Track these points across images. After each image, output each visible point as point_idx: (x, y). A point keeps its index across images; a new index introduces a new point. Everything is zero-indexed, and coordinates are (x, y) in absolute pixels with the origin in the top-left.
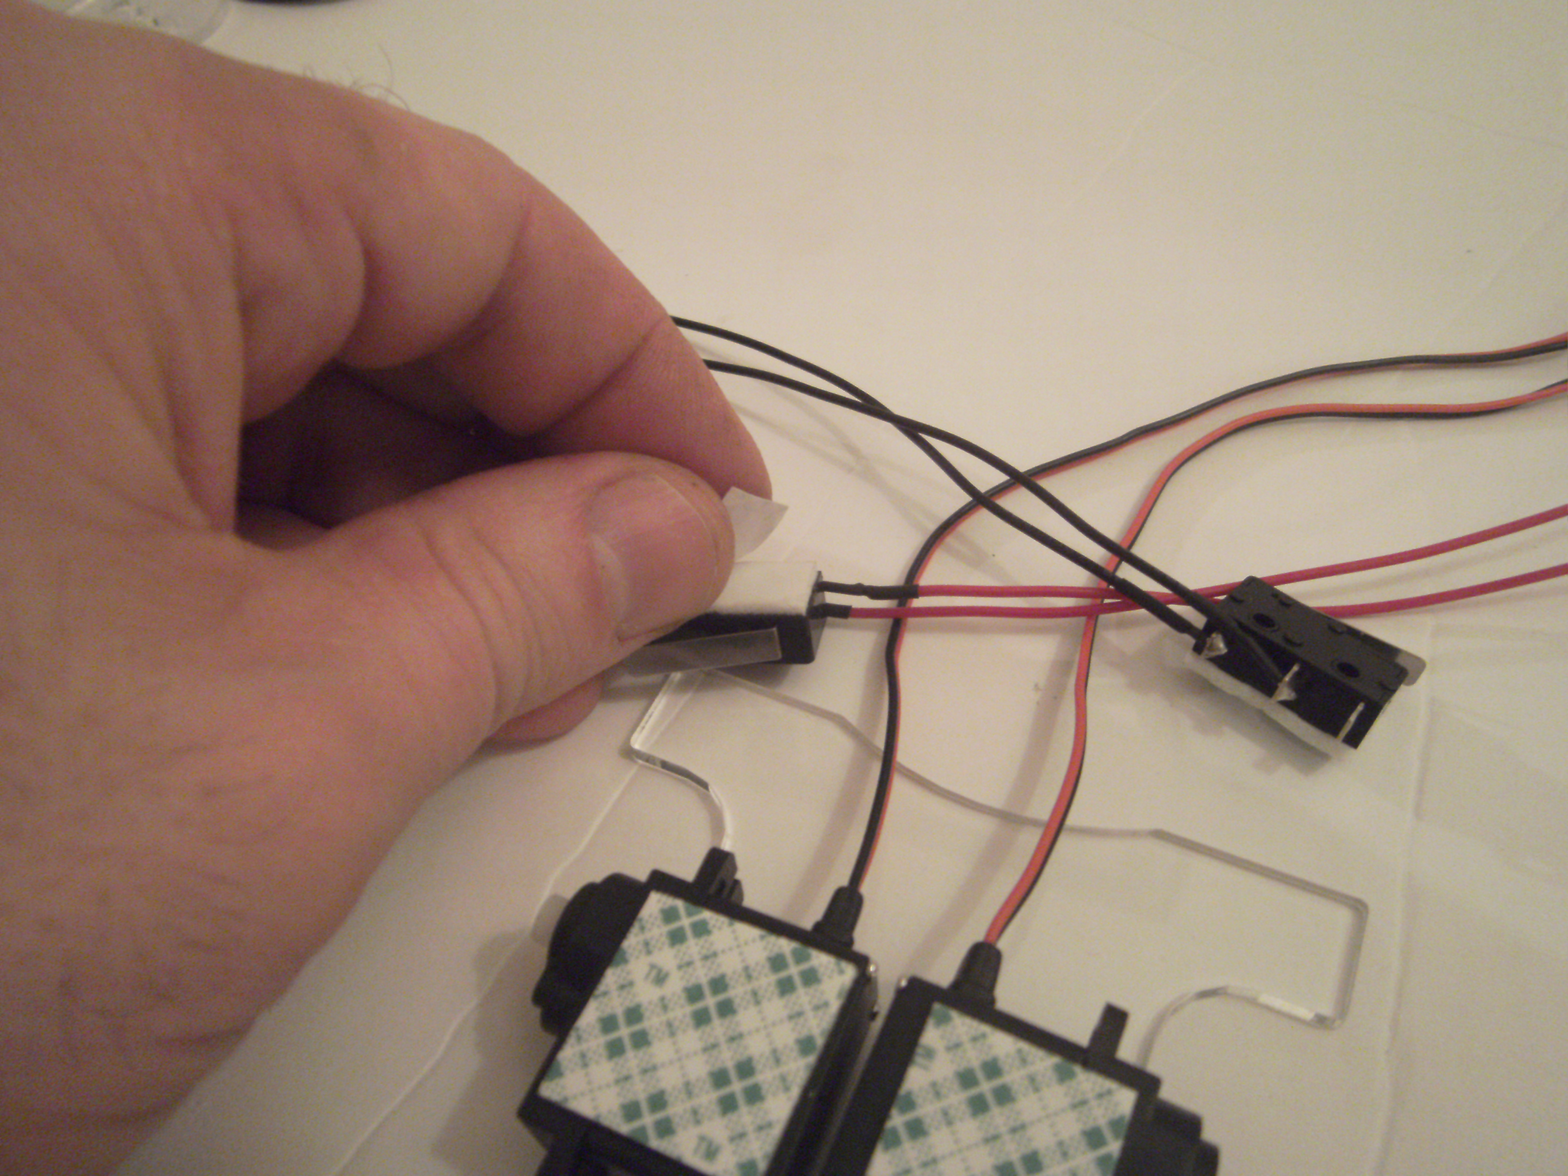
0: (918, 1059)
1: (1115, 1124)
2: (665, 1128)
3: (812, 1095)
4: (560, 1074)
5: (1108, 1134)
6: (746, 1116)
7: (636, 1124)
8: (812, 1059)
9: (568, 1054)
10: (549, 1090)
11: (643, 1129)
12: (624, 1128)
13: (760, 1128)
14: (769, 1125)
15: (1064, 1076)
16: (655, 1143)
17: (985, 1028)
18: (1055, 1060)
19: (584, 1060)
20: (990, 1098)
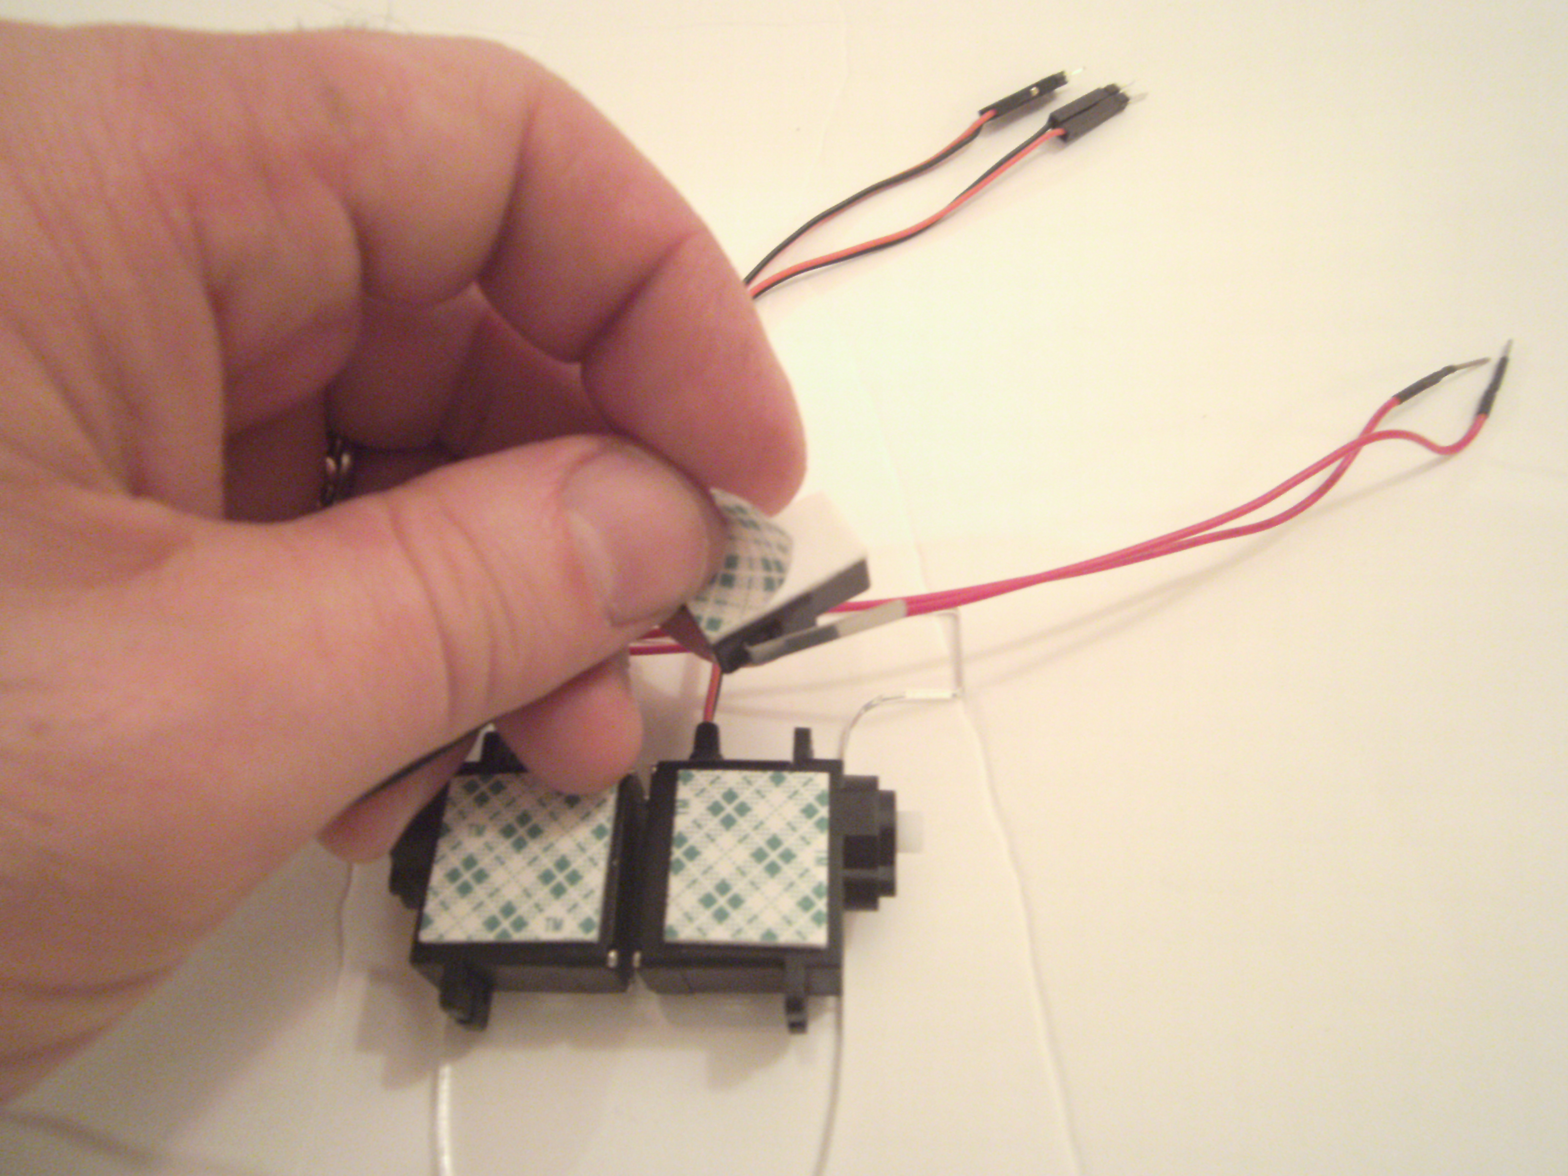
0: (680, 810)
1: (819, 798)
2: (520, 924)
3: (615, 863)
4: (430, 922)
5: (817, 805)
6: (573, 893)
7: (498, 930)
8: (607, 839)
9: (431, 906)
10: (428, 936)
11: (505, 933)
12: (490, 937)
13: (586, 896)
14: (592, 892)
15: (778, 781)
16: (518, 937)
17: (718, 773)
18: (768, 774)
19: (445, 906)
20: (735, 815)
